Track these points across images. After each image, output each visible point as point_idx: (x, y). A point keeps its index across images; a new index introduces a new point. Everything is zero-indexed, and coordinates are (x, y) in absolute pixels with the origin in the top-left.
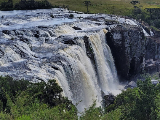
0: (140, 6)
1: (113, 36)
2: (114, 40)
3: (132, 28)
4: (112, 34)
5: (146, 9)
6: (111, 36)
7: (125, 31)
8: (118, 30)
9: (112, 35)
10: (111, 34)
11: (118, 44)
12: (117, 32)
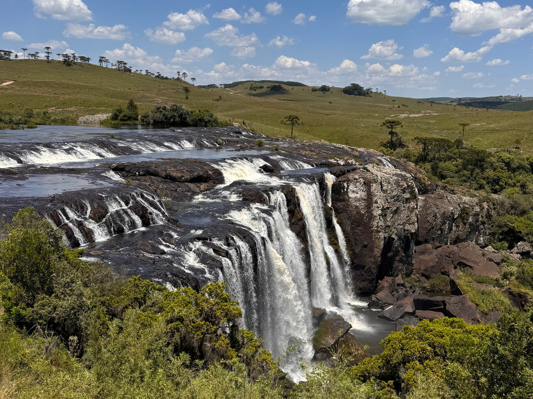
0: (402, 133)
1: (347, 189)
2: (349, 197)
3: (390, 175)
4: (345, 184)
5: (415, 139)
6: (344, 190)
7: (375, 181)
8: (360, 178)
9: (346, 186)
10: (344, 186)
11: (357, 207)
12: (357, 182)
